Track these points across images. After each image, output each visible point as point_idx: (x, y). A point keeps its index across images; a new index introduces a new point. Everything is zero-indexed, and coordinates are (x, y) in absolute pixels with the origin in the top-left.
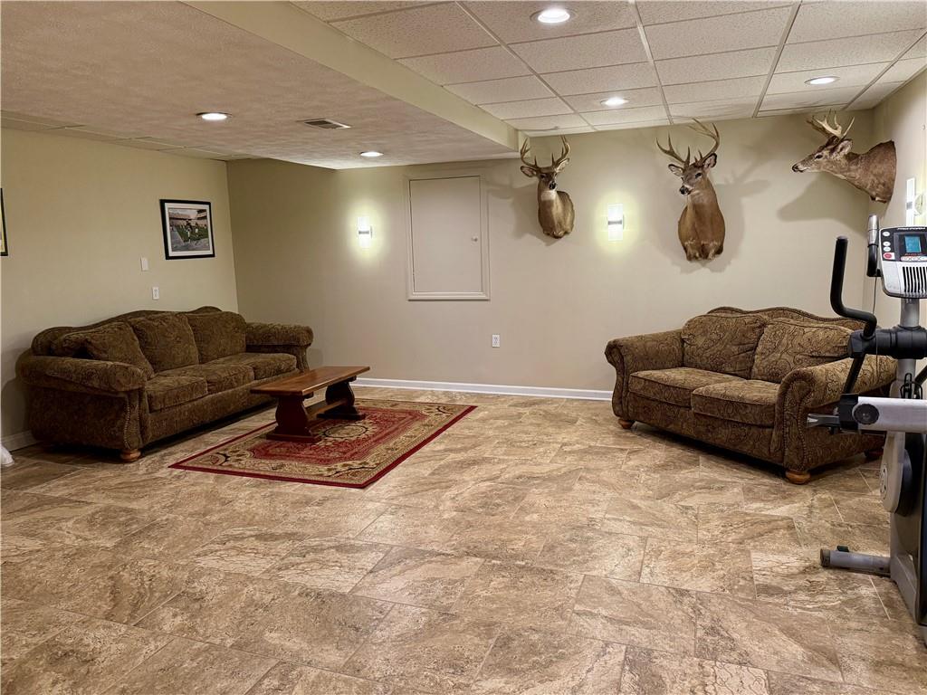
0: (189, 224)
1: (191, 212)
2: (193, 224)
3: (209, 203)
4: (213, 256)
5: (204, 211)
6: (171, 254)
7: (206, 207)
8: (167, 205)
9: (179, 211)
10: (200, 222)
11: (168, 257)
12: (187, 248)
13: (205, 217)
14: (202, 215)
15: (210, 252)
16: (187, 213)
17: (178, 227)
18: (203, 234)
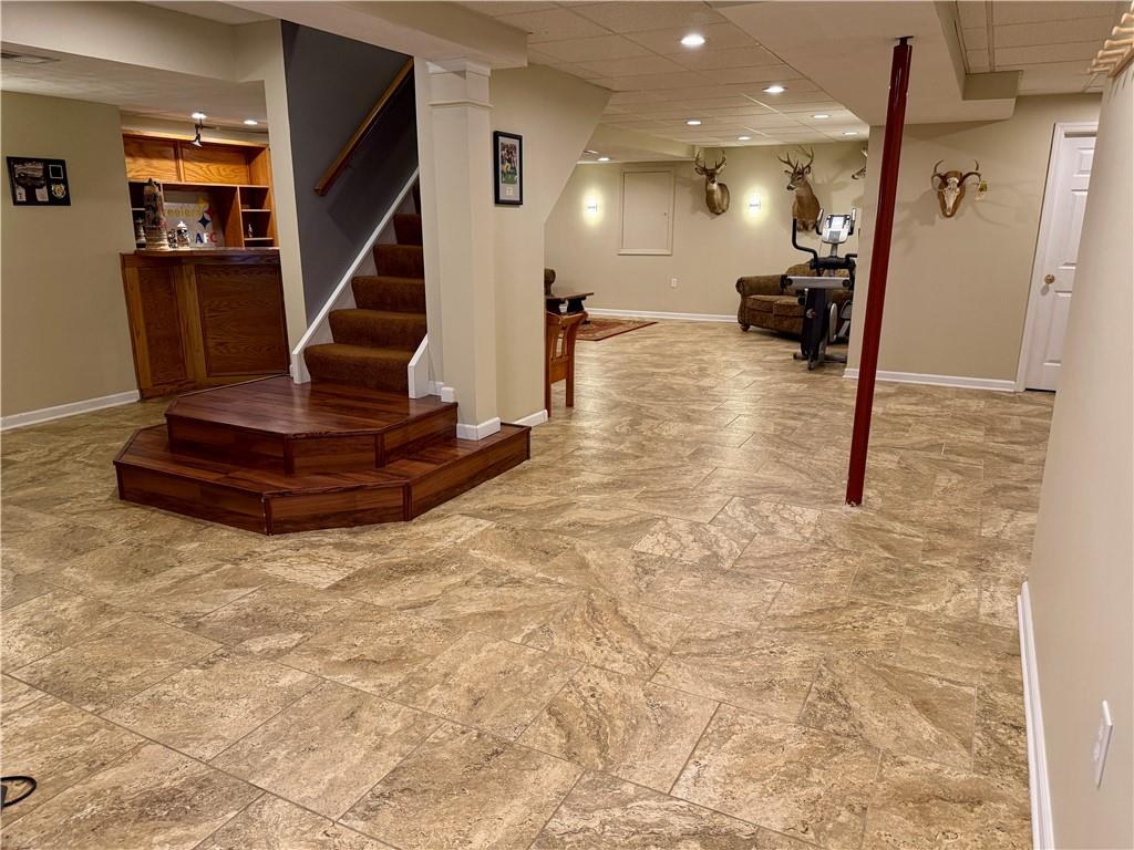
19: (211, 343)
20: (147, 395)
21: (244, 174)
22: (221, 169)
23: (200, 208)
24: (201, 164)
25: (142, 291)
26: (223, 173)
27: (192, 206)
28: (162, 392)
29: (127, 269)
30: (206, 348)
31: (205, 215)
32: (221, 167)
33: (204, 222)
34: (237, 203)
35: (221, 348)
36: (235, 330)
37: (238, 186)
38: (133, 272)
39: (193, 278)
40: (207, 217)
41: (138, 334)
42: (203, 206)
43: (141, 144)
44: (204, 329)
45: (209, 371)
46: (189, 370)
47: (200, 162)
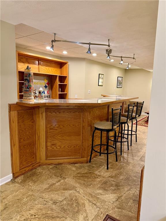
0: (120, 81)
13: (122, 80)
15: (121, 87)
19: (49, 144)
20: (16, 175)
21: (59, 72)
22: (52, 69)
23: (45, 82)
24: (46, 67)
25: (18, 123)
26: (53, 71)
27: (42, 81)
28: (24, 172)
29: (11, 112)
30: (46, 147)
31: (46, 84)
32: (53, 69)
33: (46, 87)
34: (57, 81)
35: (53, 146)
36: (60, 138)
37: (58, 75)
38: (15, 113)
39: (44, 114)
40: (47, 85)
41: (14, 145)
42: (46, 81)
43: (27, 59)
44: (47, 138)
45: (47, 157)
46: (38, 158)
47: (46, 66)
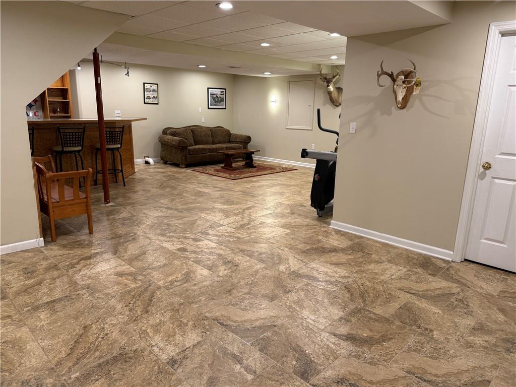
0: (217, 96)
1: (218, 92)
2: (218, 96)
3: (225, 89)
4: (225, 108)
5: (223, 92)
6: (210, 107)
7: (224, 90)
8: (209, 90)
9: (214, 92)
10: (222, 96)
11: (209, 108)
12: (216, 105)
13: (223, 94)
14: (223, 93)
15: (224, 107)
16: (217, 92)
17: (213, 97)
18: (222, 100)
33: (30, 106)
34: (46, 96)
40: (33, 103)
